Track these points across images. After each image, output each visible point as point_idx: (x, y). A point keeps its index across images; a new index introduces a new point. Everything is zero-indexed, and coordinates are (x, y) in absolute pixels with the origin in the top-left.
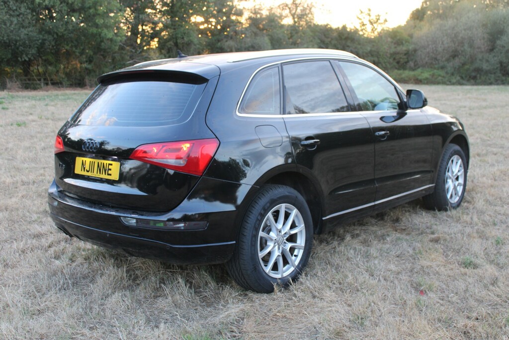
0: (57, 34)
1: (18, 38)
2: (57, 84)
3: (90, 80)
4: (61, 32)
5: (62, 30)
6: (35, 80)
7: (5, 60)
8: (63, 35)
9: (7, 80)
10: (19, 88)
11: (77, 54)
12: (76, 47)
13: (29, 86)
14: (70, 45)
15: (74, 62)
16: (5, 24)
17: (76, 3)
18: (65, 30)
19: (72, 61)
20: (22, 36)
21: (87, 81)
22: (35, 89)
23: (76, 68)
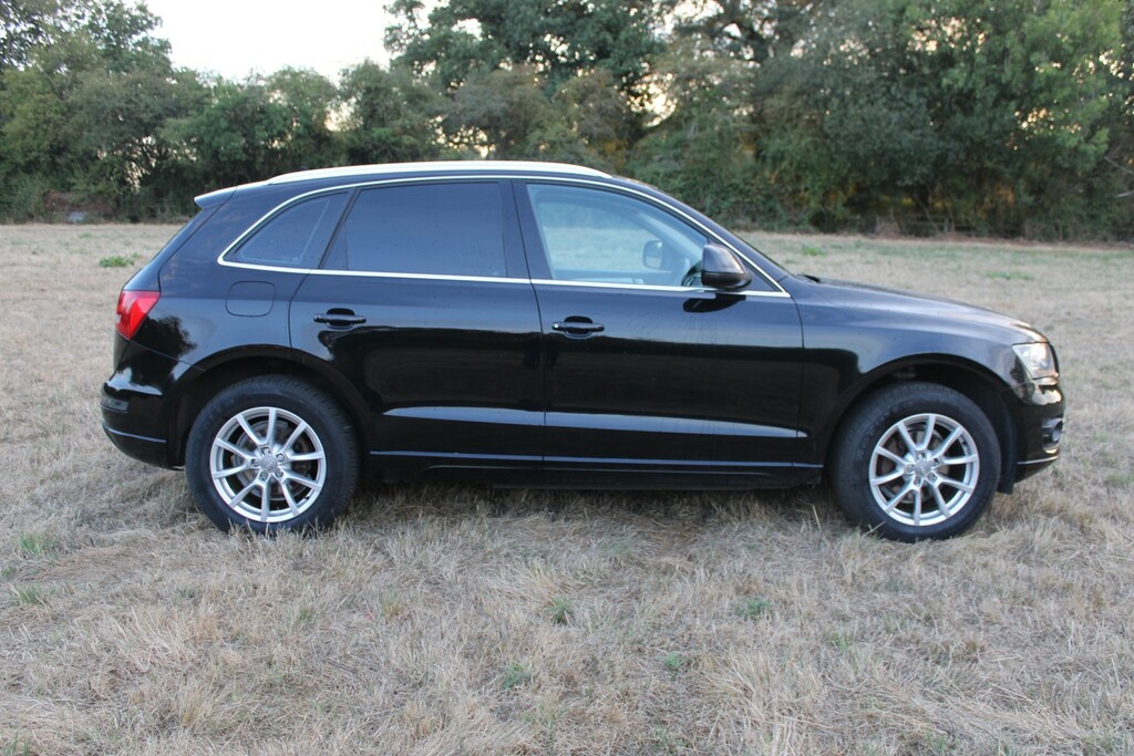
0: (971, 139)
1: (898, 147)
2: (965, 230)
3: (1034, 227)
4: (979, 137)
5: (982, 133)
6: (928, 220)
7: (878, 184)
8: (982, 143)
9: (878, 218)
10: (895, 232)
11: (1007, 176)
12: (1007, 164)
13: (917, 230)
14: (995, 160)
15: (1001, 192)
16: (879, 124)
17: (1014, 83)
18: (987, 133)
19: (999, 189)
20: (904, 143)
21: (1027, 228)
22: (927, 235)
23: (1005, 203)
